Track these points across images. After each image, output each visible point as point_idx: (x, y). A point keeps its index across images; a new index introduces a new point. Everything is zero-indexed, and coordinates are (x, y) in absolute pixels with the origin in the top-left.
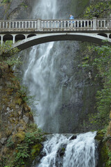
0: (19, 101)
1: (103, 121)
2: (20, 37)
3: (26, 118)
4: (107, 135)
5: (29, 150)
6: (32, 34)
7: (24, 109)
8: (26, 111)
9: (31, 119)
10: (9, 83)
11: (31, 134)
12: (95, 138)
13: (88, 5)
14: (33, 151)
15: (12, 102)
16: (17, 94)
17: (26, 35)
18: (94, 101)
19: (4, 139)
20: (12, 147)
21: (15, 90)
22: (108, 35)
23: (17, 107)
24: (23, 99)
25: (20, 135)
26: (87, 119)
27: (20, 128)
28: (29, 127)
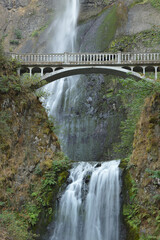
0: (47, 131)
1: (127, 150)
2: (48, 70)
3: (53, 147)
4: (130, 164)
5: (56, 177)
6: (60, 67)
7: (51, 138)
8: (53, 140)
9: (58, 147)
10: (37, 114)
11: (59, 162)
12: (119, 166)
13: (113, 39)
14: (60, 178)
15: (40, 131)
16: (45, 124)
17: (54, 68)
18: (118, 131)
19: (32, 167)
20: (40, 175)
21: (43, 121)
22: (132, 68)
23: (45, 136)
24: (51, 130)
25: (47, 163)
26: (111, 148)
27: (48, 157)
28: (56, 155)
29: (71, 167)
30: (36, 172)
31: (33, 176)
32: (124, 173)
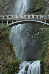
3: (12, 55)
4: (45, 62)
5: (14, 68)
7: (12, 51)
9: (15, 55)
10: (6, 41)
11: (15, 61)
12: (40, 63)
14: (16, 68)
15: (7, 48)
16: (9, 45)
19: (4, 63)
21: (8, 44)
23: (9, 50)
24: (11, 47)
25: (10, 62)
26: (37, 52)
27: (10, 59)
28: (14, 58)
29: (20, 63)
30: (5, 65)
31: (4, 67)
32: (42, 66)
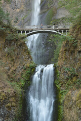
0: (27, 54)
1: (56, 61)
2: (28, 32)
3: (30, 59)
4: (57, 65)
5: (31, 70)
6: (32, 30)
8: (30, 57)
9: (32, 60)
10: (24, 48)
11: (32, 65)
12: (54, 66)
15: (25, 54)
17: (30, 31)
18: (53, 54)
19: (22, 66)
20: (25, 69)
21: (26, 50)
23: (27, 56)
24: (29, 53)
25: (28, 65)
26: (50, 60)
27: (28, 63)
28: (31, 62)
29: (36, 67)
31: (23, 70)
32: (55, 68)
